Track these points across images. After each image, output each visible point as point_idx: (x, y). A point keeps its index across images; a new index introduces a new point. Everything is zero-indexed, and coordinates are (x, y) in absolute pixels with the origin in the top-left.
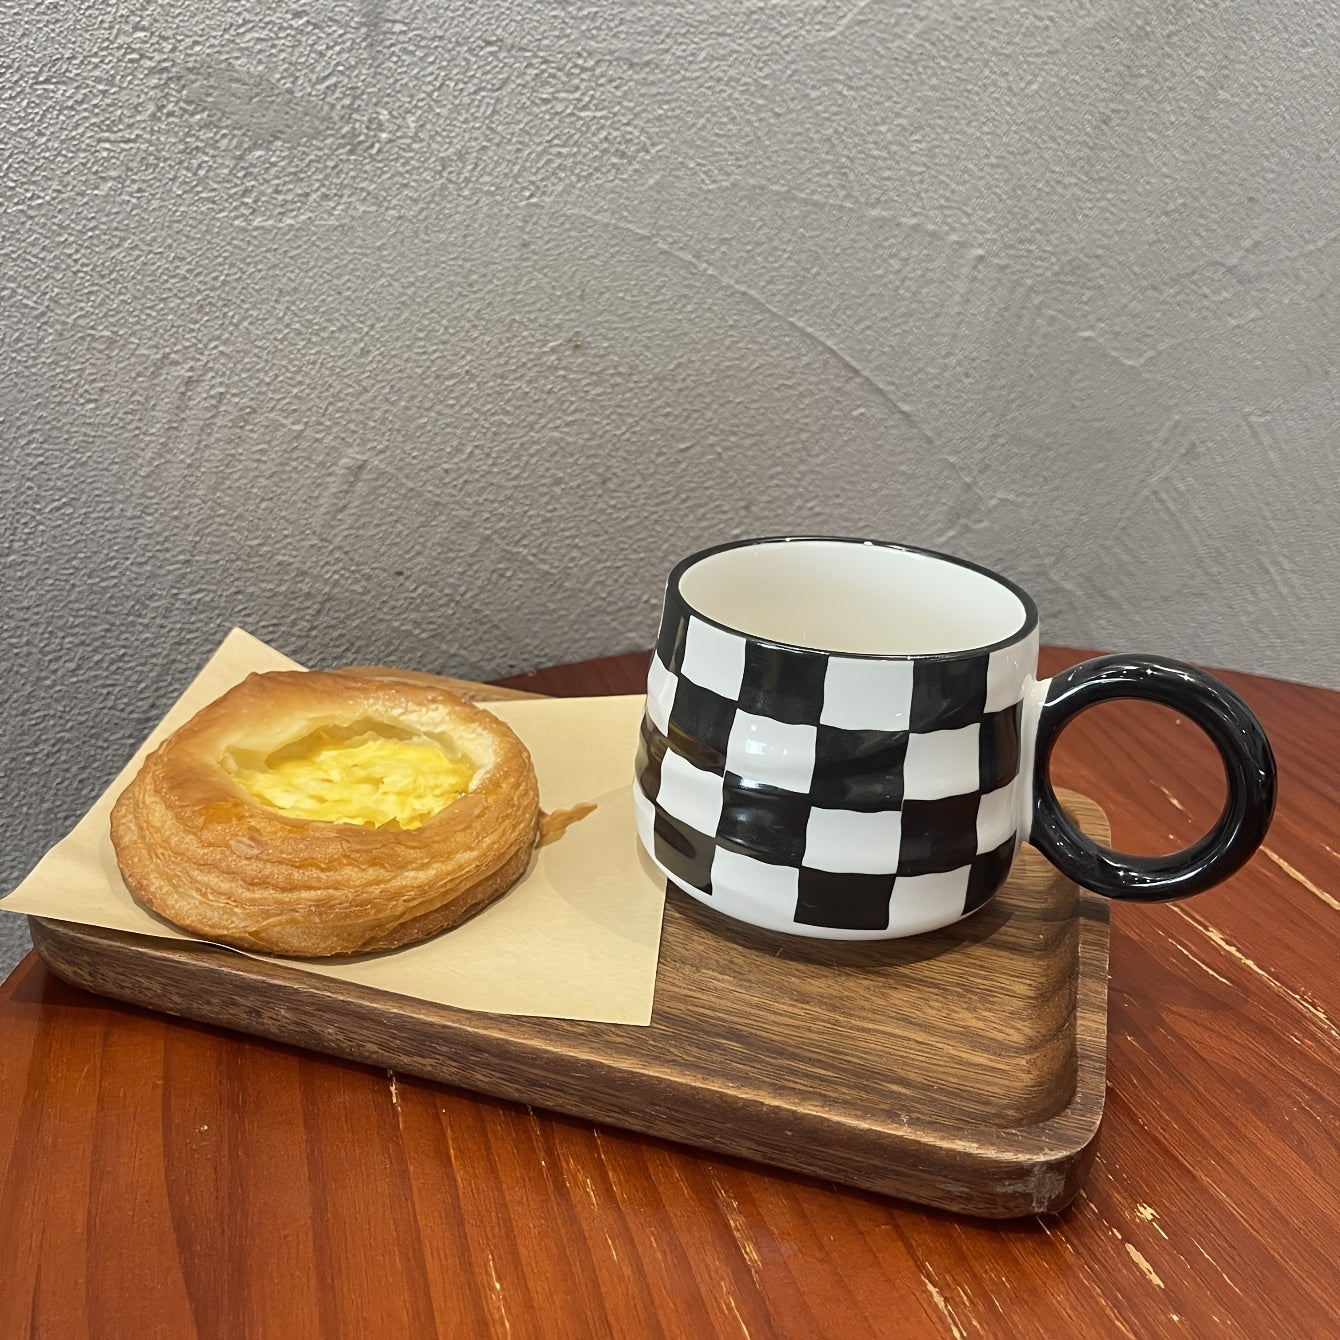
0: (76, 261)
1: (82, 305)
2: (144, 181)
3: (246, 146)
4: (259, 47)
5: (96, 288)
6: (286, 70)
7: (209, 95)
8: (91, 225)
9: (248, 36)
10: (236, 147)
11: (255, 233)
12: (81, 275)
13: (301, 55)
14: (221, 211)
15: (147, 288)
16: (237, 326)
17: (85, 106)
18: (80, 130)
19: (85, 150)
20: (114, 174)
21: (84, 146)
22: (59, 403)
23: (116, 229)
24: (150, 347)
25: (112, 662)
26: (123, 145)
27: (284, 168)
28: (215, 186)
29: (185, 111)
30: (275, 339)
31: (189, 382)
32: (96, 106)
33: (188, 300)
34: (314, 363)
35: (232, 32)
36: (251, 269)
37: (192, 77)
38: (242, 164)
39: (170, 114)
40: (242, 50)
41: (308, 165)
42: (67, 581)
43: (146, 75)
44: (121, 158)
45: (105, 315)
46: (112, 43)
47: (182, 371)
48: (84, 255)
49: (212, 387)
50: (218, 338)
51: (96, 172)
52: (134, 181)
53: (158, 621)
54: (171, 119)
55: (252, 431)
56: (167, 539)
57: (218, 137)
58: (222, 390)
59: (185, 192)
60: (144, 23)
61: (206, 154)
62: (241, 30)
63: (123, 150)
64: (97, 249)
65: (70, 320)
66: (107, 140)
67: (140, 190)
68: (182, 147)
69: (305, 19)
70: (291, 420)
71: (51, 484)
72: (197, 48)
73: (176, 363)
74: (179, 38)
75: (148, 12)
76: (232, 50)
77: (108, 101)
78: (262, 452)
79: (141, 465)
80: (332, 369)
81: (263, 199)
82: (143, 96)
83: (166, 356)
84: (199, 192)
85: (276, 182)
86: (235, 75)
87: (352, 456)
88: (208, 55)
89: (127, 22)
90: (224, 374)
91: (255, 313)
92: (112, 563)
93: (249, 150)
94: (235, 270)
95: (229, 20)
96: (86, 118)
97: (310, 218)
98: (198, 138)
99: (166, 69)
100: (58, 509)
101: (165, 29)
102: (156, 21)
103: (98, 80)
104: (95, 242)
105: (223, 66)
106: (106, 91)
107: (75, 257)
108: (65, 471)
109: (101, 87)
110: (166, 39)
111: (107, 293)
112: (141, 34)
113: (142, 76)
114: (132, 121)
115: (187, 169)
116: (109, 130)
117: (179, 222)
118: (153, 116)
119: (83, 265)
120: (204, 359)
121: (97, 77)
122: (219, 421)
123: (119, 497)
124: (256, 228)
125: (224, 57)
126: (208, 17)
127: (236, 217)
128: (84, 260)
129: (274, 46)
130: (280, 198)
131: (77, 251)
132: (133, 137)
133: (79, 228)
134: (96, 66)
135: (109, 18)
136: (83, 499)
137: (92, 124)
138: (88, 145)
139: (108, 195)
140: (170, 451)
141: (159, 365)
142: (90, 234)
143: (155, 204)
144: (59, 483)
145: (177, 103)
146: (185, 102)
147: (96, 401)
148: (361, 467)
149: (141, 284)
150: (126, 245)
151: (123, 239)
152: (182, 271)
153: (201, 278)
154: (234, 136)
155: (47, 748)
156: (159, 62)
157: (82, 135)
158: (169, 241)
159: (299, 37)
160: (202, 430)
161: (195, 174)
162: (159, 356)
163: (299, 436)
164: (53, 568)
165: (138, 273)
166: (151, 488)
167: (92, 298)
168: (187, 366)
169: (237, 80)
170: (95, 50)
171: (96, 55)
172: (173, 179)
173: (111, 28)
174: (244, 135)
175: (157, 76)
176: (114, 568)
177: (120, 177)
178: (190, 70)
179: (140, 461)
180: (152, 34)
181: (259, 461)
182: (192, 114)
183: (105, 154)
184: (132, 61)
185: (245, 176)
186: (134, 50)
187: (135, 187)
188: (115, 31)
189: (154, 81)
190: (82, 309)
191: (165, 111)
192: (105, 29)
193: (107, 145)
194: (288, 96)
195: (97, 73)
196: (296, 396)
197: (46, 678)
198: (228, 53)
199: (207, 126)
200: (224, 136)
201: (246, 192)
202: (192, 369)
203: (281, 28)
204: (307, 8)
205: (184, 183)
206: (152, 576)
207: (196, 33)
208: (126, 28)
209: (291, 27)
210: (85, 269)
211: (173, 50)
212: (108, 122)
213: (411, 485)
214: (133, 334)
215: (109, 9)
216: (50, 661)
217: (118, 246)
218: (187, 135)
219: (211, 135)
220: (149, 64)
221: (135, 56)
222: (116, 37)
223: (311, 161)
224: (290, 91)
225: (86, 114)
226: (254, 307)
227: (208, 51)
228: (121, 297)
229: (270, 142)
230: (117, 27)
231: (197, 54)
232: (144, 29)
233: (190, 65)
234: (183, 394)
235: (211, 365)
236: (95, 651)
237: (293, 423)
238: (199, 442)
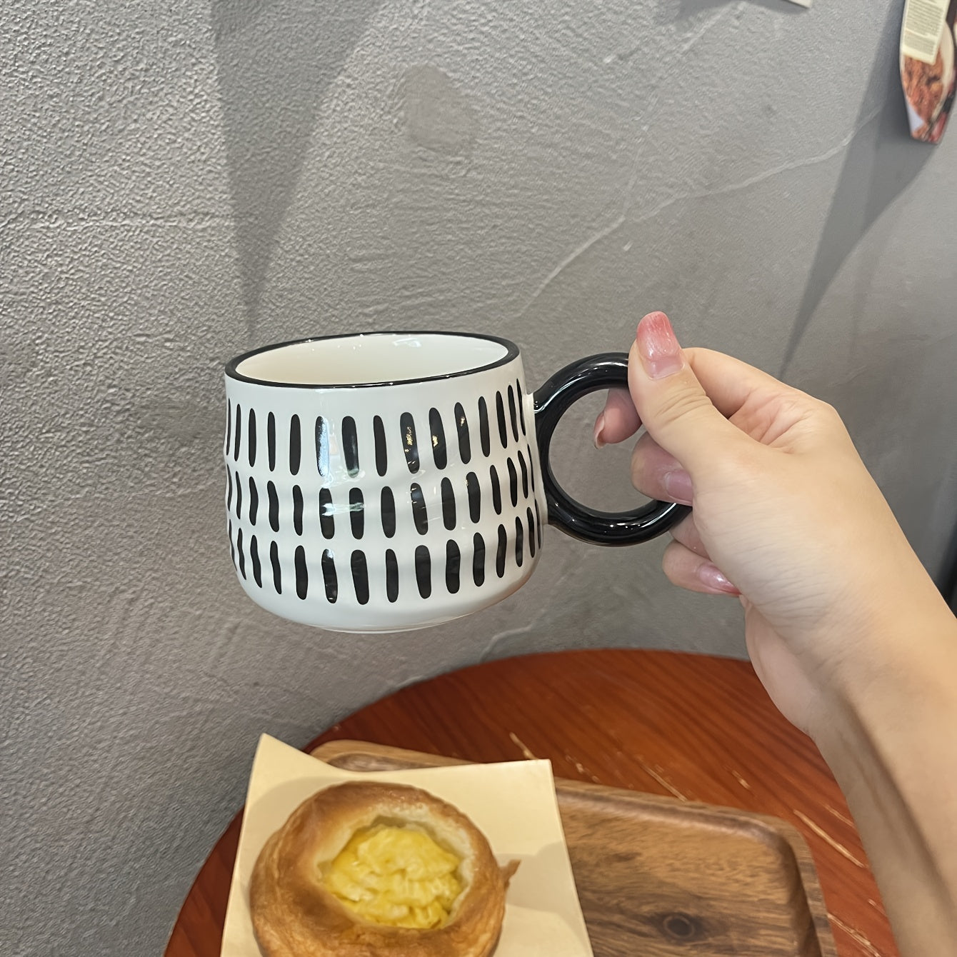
0: (62, 543)
1: (63, 570)
2: (110, 482)
3: (176, 447)
4: (187, 384)
5: (73, 557)
6: (204, 395)
7: (154, 420)
8: (74, 517)
9: (182, 379)
10: (170, 449)
11: (179, 499)
12: (65, 550)
13: (214, 384)
14: (158, 490)
15: (107, 549)
16: (164, 559)
17: (73, 443)
18: (69, 459)
19: (72, 471)
20: (90, 482)
21: (70, 469)
22: (45, 636)
23: (90, 516)
24: (108, 585)
25: (72, 789)
26: (97, 463)
27: (199, 455)
28: (155, 475)
29: (139, 433)
30: (189, 561)
31: (131, 601)
32: (80, 442)
33: (134, 550)
34: (212, 570)
35: (171, 378)
36: (175, 522)
37: (145, 411)
38: (173, 458)
39: (129, 437)
40: (176, 388)
41: (214, 451)
42: (44, 747)
43: (115, 416)
44: (96, 471)
45: (79, 572)
46: (93, 399)
47: (128, 596)
48: (67, 538)
49: (146, 601)
50: (151, 569)
51: (79, 484)
52: (103, 484)
53: (104, 755)
54: (130, 440)
55: (170, 621)
56: (112, 703)
57: (159, 446)
58: (152, 600)
59: (136, 483)
60: (115, 383)
61: (151, 457)
62: (178, 376)
63: (97, 466)
64: (76, 532)
65: (56, 581)
66: (87, 462)
67: (107, 489)
68: (135, 456)
69: (217, 362)
70: (195, 608)
71: (37, 688)
72: (149, 392)
73: (123, 591)
74: (138, 388)
75: (117, 376)
76: (171, 389)
77: (88, 437)
78: (175, 633)
79: (98, 661)
80: (222, 572)
81: (185, 477)
82: (112, 429)
83: (117, 588)
84: (144, 483)
85: (194, 465)
86: (173, 404)
87: (232, 620)
88: (156, 396)
89: (103, 385)
90: (154, 591)
91: (175, 548)
92: (75, 727)
93: (178, 449)
94: (164, 525)
95: (170, 371)
96: (73, 450)
97: (214, 483)
98: (146, 449)
99: (128, 410)
100: (39, 703)
101: (128, 384)
102: (122, 380)
103: (83, 425)
104: (75, 527)
105: (165, 400)
106: (88, 431)
107: (62, 540)
108: (47, 677)
109: (84, 429)
110: (127, 390)
111: (81, 558)
112: (112, 390)
113: (111, 417)
114: (103, 446)
115: (138, 469)
116: (88, 455)
117: (131, 503)
118: (119, 441)
119: (67, 543)
120: (142, 584)
121: (82, 423)
122: (149, 621)
123: (82, 684)
124: (180, 496)
125: (166, 395)
126: (156, 372)
127: (168, 492)
128: (67, 541)
129: (197, 382)
130: (196, 474)
131: (63, 536)
132: (104, 456)
133: (65, 521)
134: (82, 416)
135: (92, 384)
136: (58, 691)
137: (79, 454)
138: (75, 467)
139: (85, 496)
140: (117, 648)
141: (112, 596)
142: (72, 523)
143: (116, 495)
144: (42, 686)
145: (133, 430)
146: (139, 427)
147: (69, 628)
148: (236, 627)
149: (104, 547)
150: (96, 524)
151: (93, 522)
152: (130, 534)
153: (142, 535)
154: (169, 443)
155: (24, 857)
156: (124, 406)
157: (70, 462)
158: (124, 516)
159: (213, 373)
160: (139, 628)
161: (143, 471)
162: (113, 589)
163: (200, 617)
164: (35, 741)
165: (102, 541)
166: (103, 673)
167: (71, 563)
168: (131, 591)
169: (173, 407)
170: (81, 406)
171: (82, 409)
172: (129, 477)
173: (93, 390)
174: (176, 440)
175: (122, 415)
176: (76, 730)
177: (94, 483)
178: (143, 407)
179: (97, 658)
180: (120, 388)
181: (172, 639)
182: (143, 434)
183: (85, 471)
184: (105, 408)
185: (175, 466)
186: (107, 401)
187: (104, 487)
188: (95, 392)
189: (120, 419)
190: (64, 572)
191: (126, 436)
192: (89, 391)
193: (87, 465)
194: (204, 411)
195: (82, 420)
196: (199, 594)
197: (26, 813)
198: (169, 391)
199: (150, 440)
200: (163, 444)
201: (175, 475)
202: (134, 592)
203: (203, 370)
204: (219, 355)
205: (136, 478)
206: (101, 728)
207: (148, 383)
208: (103, 388)
209: (208, 368)
210: (68, 546)
211: (134, 396)
212: (88, 450)
213: (266, 629)
214: (97, 580)
215: (92, 378)
216: (30, 802)
217: (90, 527)
218: (139, 448)
219: (154, 445)
220: (117, 408)
221: (108, 405)
222: (96, 396)
223: (217, 448)
224: (205, 408)
225: (74, 448)
226: (176, 544)
227: (155, 393)
228: (90, 559)
229: (192, 441)
230: (97, 388)
231: (149, 396)
232: (115, 386)
233: (144, 404)
234: (127, 609)
235: (146, 587)
236: (61, 786)
237: (196, 610)
238: (137, 637)
